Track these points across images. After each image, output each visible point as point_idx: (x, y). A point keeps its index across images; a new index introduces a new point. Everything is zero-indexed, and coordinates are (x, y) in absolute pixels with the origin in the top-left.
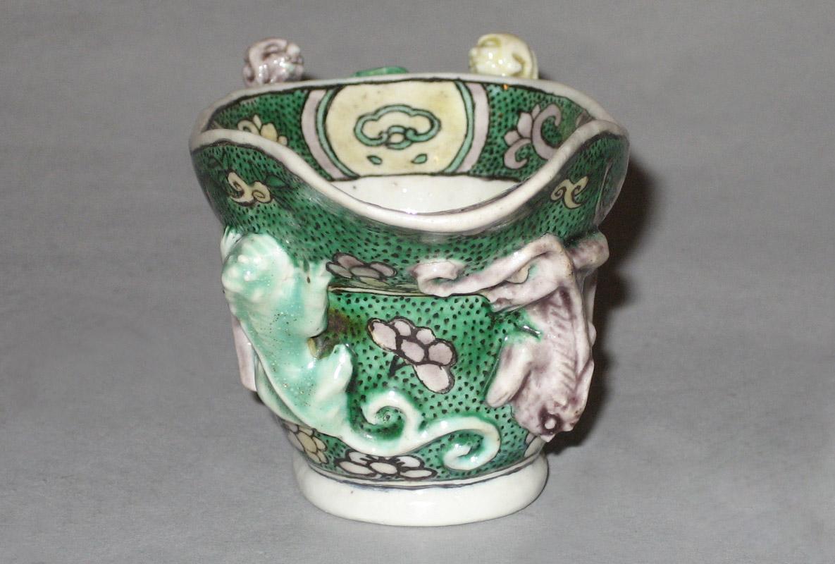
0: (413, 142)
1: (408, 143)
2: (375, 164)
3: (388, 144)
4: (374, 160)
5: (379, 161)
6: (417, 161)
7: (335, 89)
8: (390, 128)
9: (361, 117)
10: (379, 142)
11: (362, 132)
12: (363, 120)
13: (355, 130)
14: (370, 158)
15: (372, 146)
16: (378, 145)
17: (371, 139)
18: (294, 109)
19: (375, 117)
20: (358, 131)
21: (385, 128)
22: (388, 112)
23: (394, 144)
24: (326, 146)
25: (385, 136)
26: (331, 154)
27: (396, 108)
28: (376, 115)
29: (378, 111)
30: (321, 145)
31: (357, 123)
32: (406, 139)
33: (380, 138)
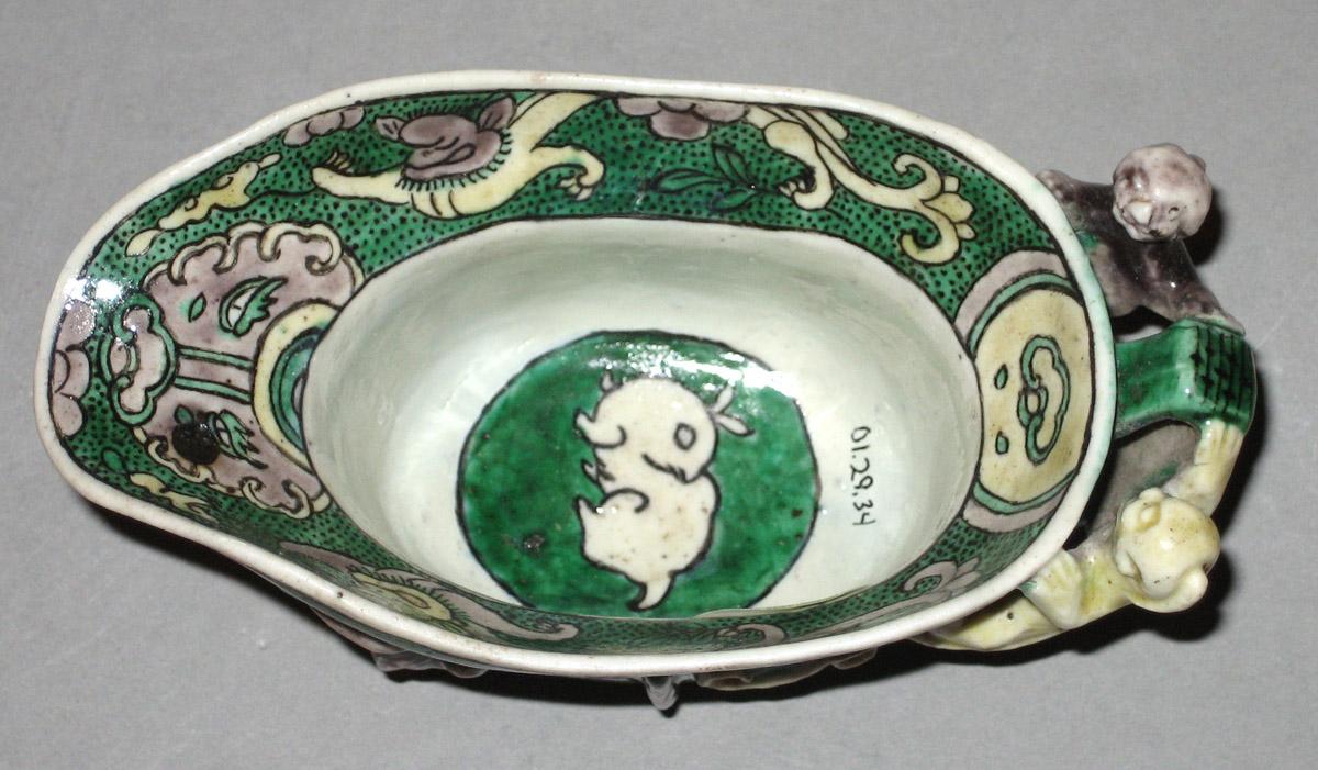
0: (1027, 428)
1: (1025, 421)
2: (996, 380)
3: (1025, 392)
4: (1002, 376)
5: (1000, 384)
6: (1001, 440)
7: (1074, 291)
8: (1046, 389)
9: (1053, 340)
10: (1028, 378)
11: (1037, 348)
12: (1051, 345)
13: (1038, 336)
14: (1004, 369)
15: (1022, 368)
16: (1023, 377)
17: (1030, 365)
18: (1021, 236)
19: (1057, 364)
20: (1039, 342)
21: (1045, 382)
22: (1063, 381)
23: (1026, 401)
24: (1001, 299)
25: (1035, 385)
26: (992, 309)
27: (1066, 392)
28: (1060, 364)
29: (1063, 363)
30: (999, 292)
31: (1046, 338)
32: (1032, 416)
33: (1033, 379)
